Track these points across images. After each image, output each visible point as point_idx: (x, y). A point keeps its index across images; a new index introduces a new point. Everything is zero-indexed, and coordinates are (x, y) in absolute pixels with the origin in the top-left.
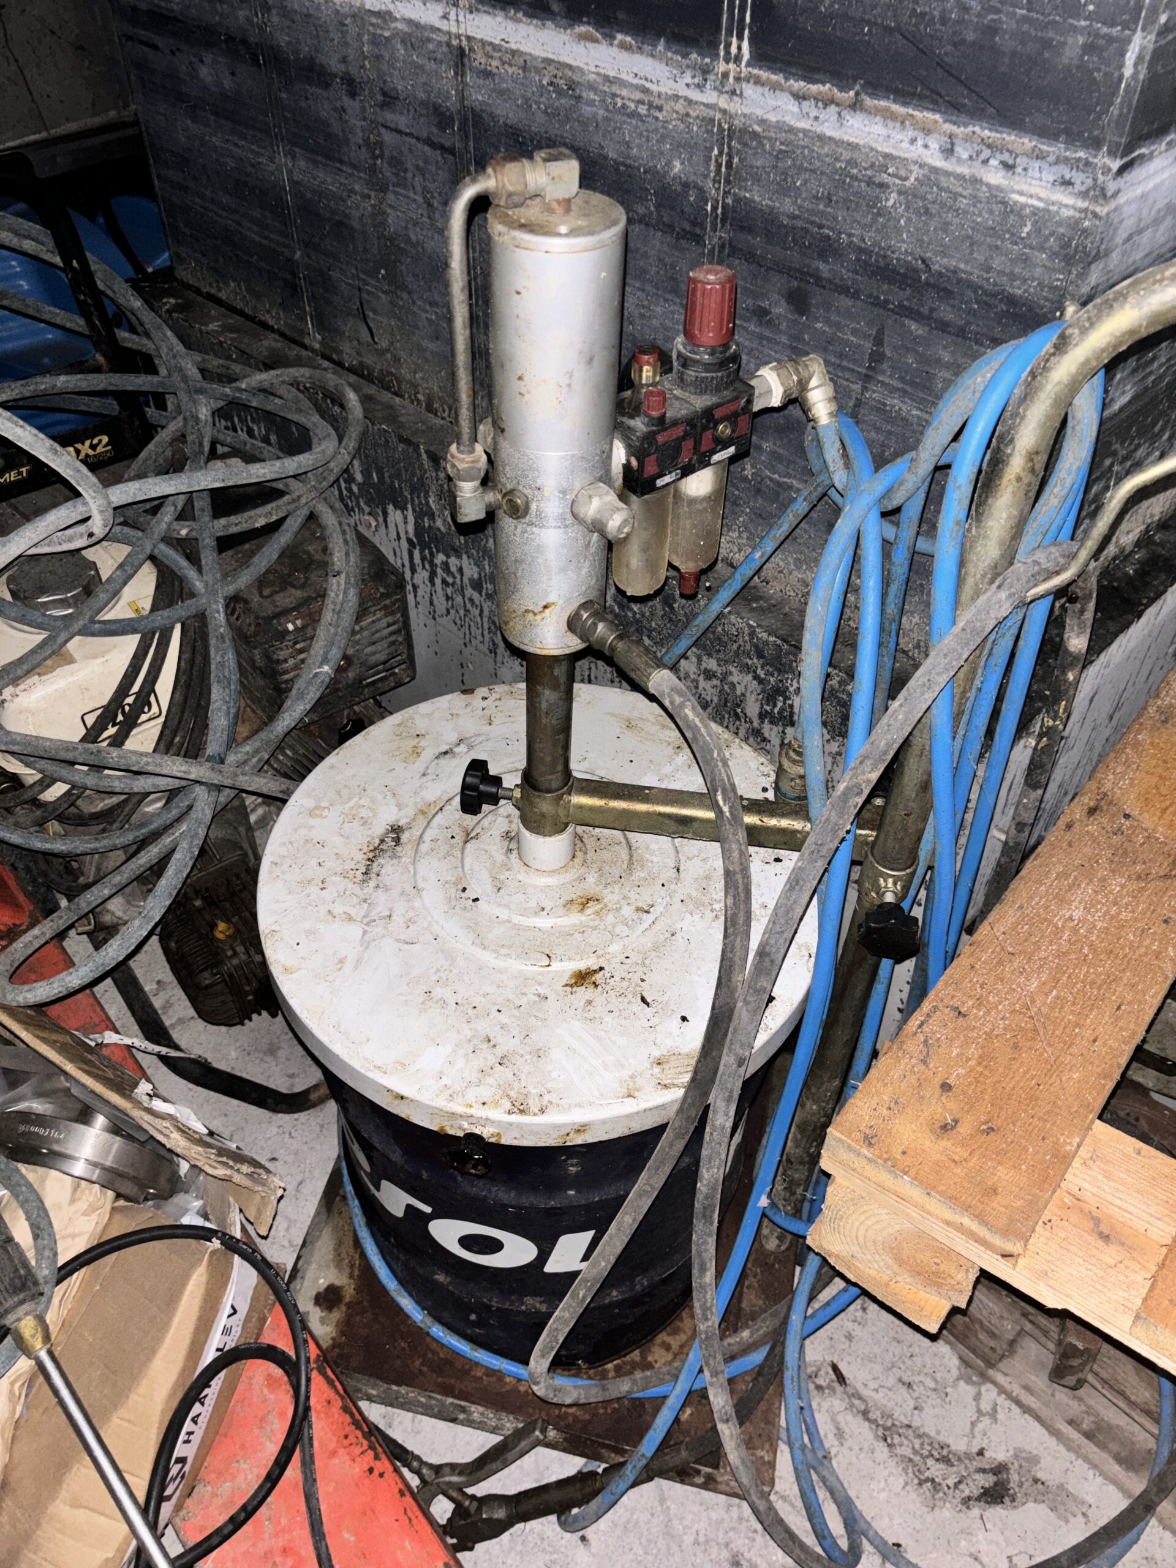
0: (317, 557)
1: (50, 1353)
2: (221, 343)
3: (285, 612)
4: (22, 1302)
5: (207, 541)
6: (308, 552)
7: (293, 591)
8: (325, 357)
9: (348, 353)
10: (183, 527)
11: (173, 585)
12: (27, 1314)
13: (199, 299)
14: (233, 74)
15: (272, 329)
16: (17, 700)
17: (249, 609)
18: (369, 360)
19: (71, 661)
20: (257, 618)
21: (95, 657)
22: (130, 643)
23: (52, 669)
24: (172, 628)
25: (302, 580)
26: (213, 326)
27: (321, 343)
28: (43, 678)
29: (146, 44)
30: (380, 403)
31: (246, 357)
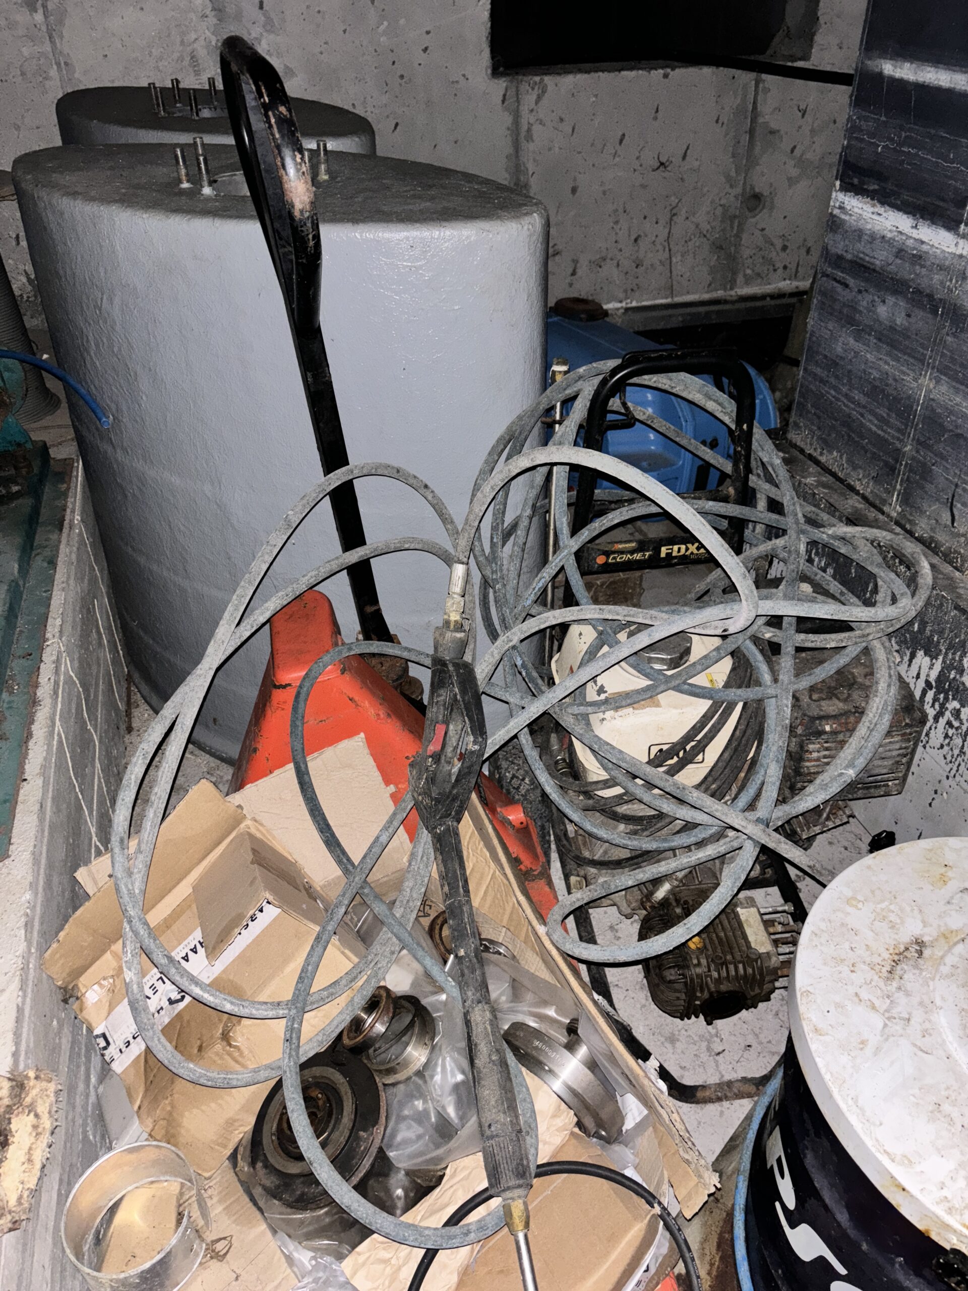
0: (860, 680)
1: (526, 1237)
2: (814, 494)
3: (827, 717)
4: (520, 1186)
5: (789, 649)
6: (853, 673)
7: (837, 702)
8: (897, 523)
9: (922, 527)
10: (769, 632)
11: (746, 671)
12: (519, 1197)
13: (801, 457)
14: (909, 316)
15: (857, 493)
16: (614, 722)
17: (799, 706)
18: (942, 537)
19: (658, 705)
20: (805, 715)
21: (675, 707)
22: (703, 706)
23: (644, 707)
24: (737, 704)
25: (845, 696)
26: (810, 480)
27: (899, 514)
28: (636, 712)
29: (839, 282)
30: (942, 573)
31: (832, 509)
